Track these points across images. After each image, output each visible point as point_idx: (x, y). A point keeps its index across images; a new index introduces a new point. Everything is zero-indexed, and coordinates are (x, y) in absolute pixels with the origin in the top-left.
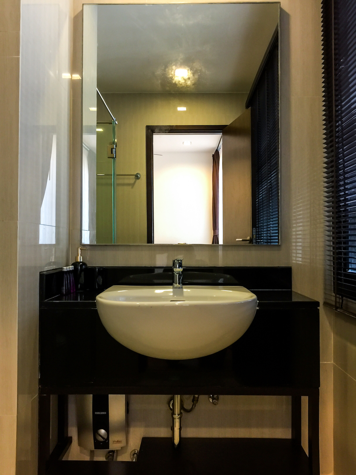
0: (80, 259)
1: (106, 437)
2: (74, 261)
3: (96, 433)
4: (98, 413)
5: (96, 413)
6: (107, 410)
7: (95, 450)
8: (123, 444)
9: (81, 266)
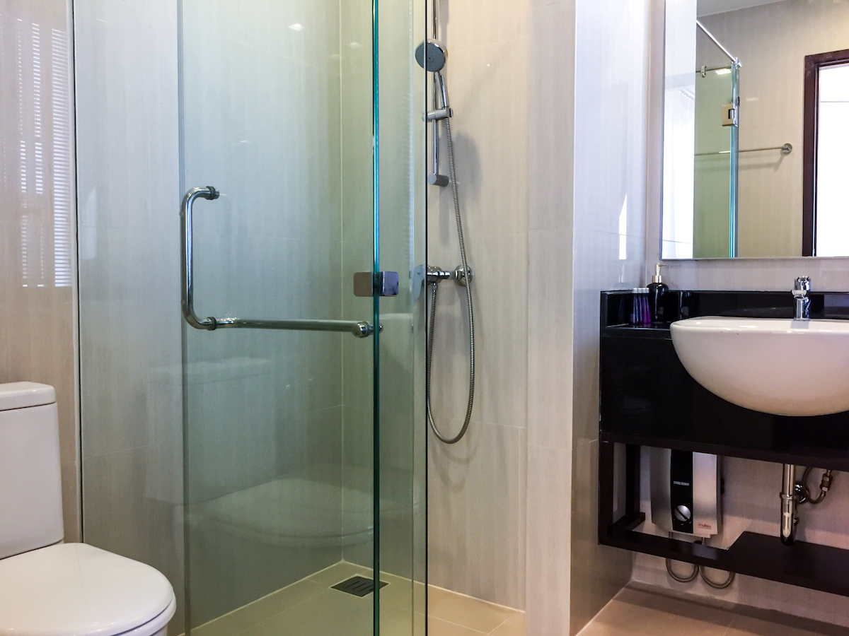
0: (658, 279)
1: (689, 518)
2: (651, 283)
3: (675, 509)
4: (679, 483)
5: (675, 482)
6: (690, 480)
7: (674, 531)
8: (714, 531)
9: (660, 289)
